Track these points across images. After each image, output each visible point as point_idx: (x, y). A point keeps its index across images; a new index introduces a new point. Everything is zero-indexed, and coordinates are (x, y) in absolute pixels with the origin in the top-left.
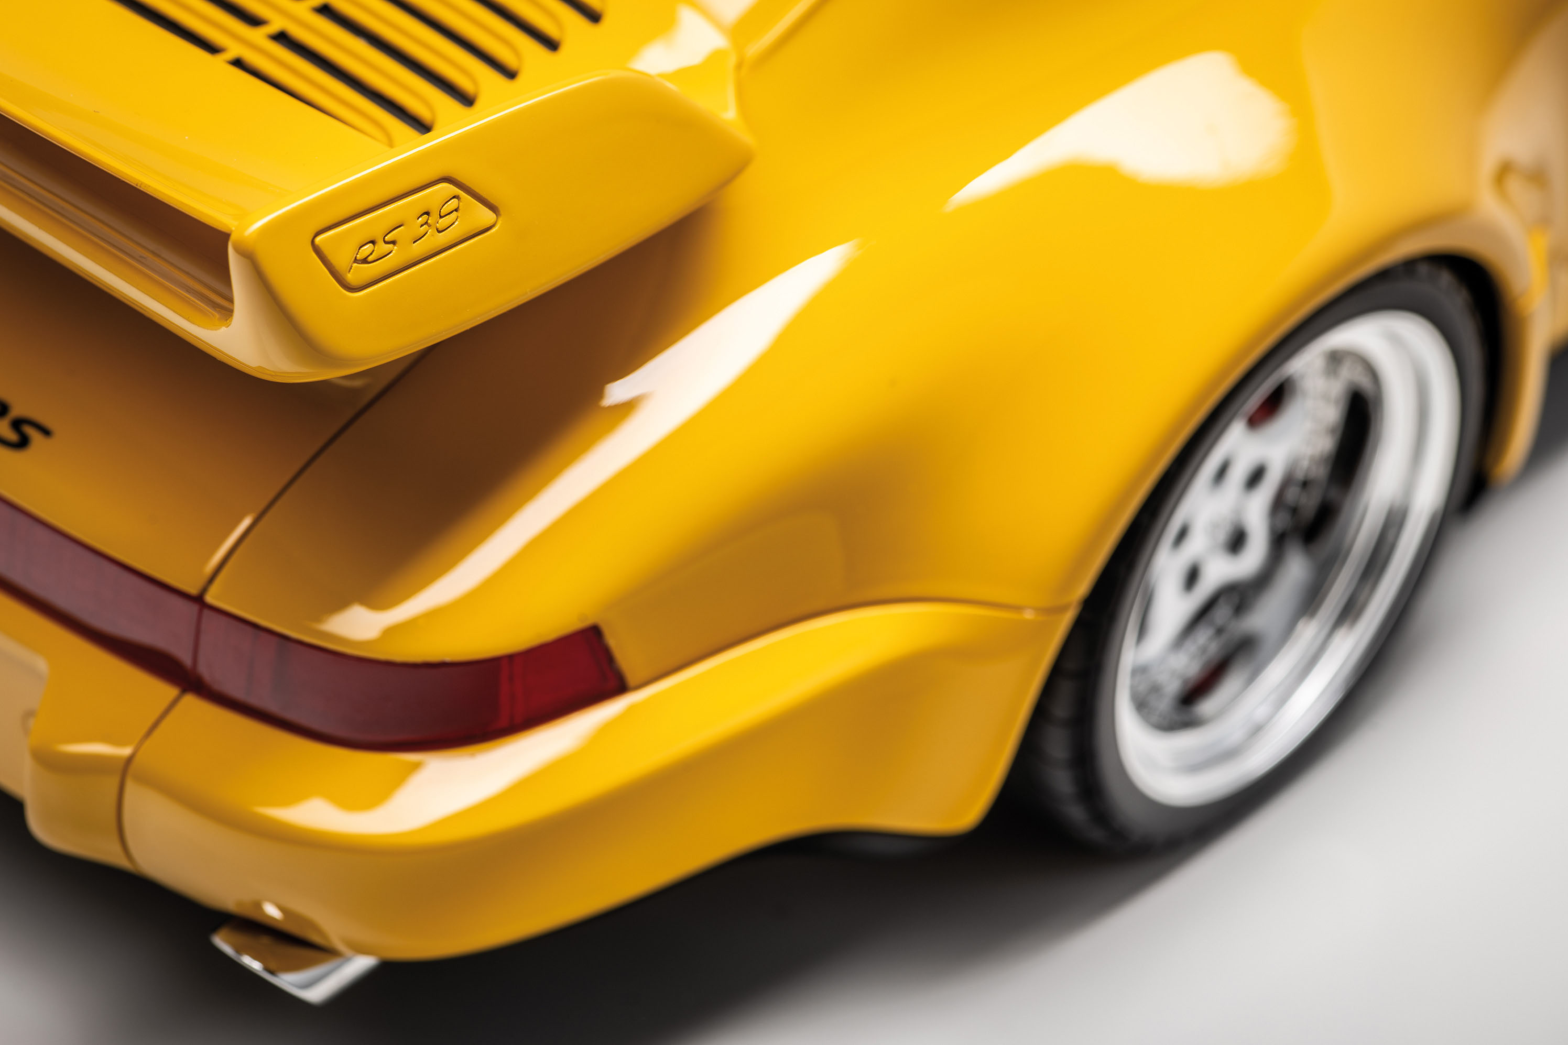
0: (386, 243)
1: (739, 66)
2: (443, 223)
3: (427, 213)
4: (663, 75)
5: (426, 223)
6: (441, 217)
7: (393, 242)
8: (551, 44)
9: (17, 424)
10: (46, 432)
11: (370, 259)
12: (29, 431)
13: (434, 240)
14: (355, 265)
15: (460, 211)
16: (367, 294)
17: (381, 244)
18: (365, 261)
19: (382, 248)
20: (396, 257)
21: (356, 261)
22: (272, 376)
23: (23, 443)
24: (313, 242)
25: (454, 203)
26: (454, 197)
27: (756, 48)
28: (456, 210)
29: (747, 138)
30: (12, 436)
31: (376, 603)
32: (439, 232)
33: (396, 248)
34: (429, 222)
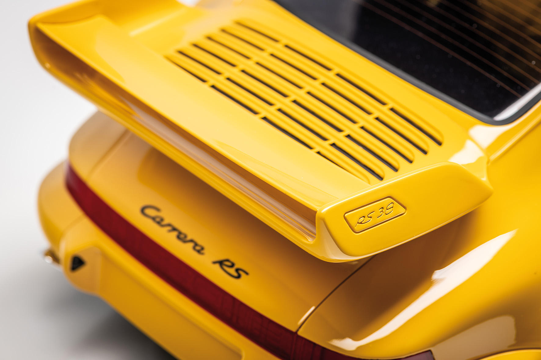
0: (368, 217)
1: (488, 162)
2: (388, 211)
3: (383, 208)
4: (463, 165)
5: (382, 211)
6: (387, 209)
7: (371, 217)
8: (425, 152)
9: (237, 270)
10: (247, 273)
11: (363, 222)
12: (241, 272)
13: (384, 217)
14: (358, 224)
15: (393, 208)
16: (361, 234)
17: (366, 218)
18: (361, 223)
19: (367, 219)
20: (371, 222)
21: (358, 223)
22: (326, 260)
23: (239, 277)
24: (344, 216)
25: (391, 205)
26: (392, 203)
27: (494, 157)
28: (392, 207)
29: (490, 187)
30: (235, 274)
31: (355, 338)
32: (386, 214)
33: (371, 219)
34: (383, 211)
